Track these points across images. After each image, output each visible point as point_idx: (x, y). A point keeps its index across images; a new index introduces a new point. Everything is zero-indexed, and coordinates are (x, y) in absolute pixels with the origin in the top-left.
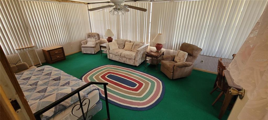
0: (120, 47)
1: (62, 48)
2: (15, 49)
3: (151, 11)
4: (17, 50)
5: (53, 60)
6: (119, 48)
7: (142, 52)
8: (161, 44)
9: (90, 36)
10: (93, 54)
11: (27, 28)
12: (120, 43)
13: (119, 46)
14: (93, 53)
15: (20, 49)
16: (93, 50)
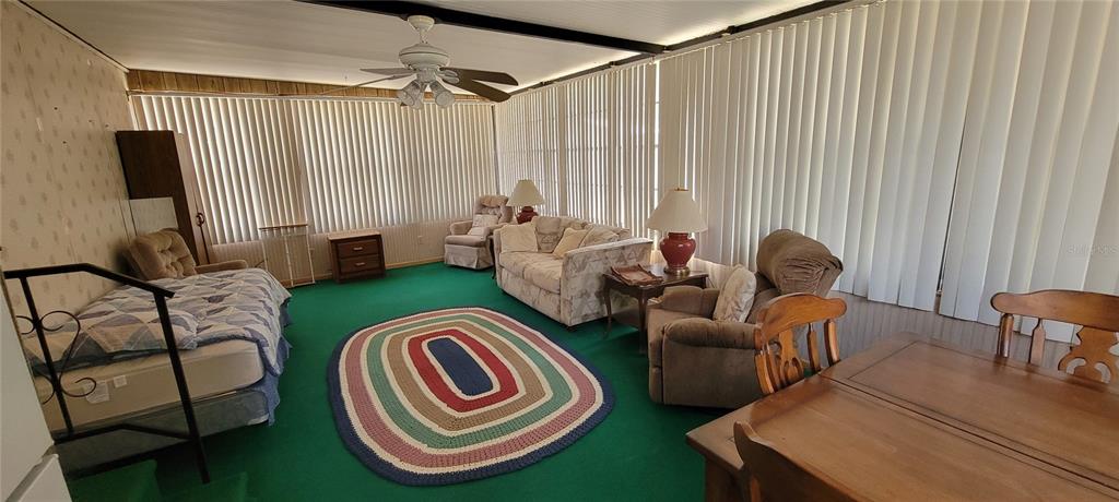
0: (543, 246)
1: (378, 238)
2: (258, 227)
3: (657, 99)
4: (263, 229)
5: (343, 270)
6: (539, 248)
7: (599, 268)
8: (684, 237)
9: (485, 206)
10: (472, 269)
11: (298, 173)
12: (547, 231)
13: (540, 240)
14: (474, 267)
15: (271, 229)
16: (475, 255)
